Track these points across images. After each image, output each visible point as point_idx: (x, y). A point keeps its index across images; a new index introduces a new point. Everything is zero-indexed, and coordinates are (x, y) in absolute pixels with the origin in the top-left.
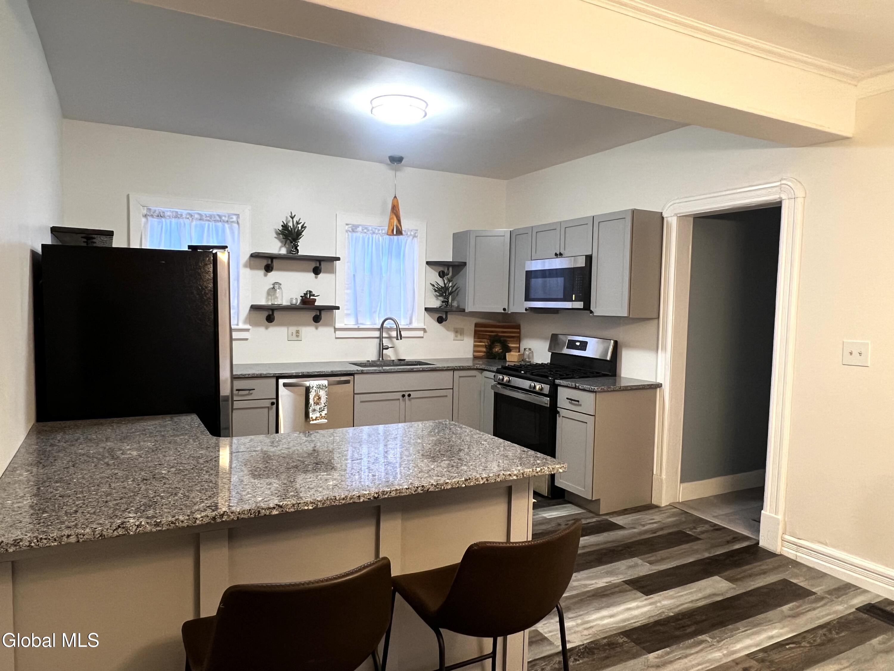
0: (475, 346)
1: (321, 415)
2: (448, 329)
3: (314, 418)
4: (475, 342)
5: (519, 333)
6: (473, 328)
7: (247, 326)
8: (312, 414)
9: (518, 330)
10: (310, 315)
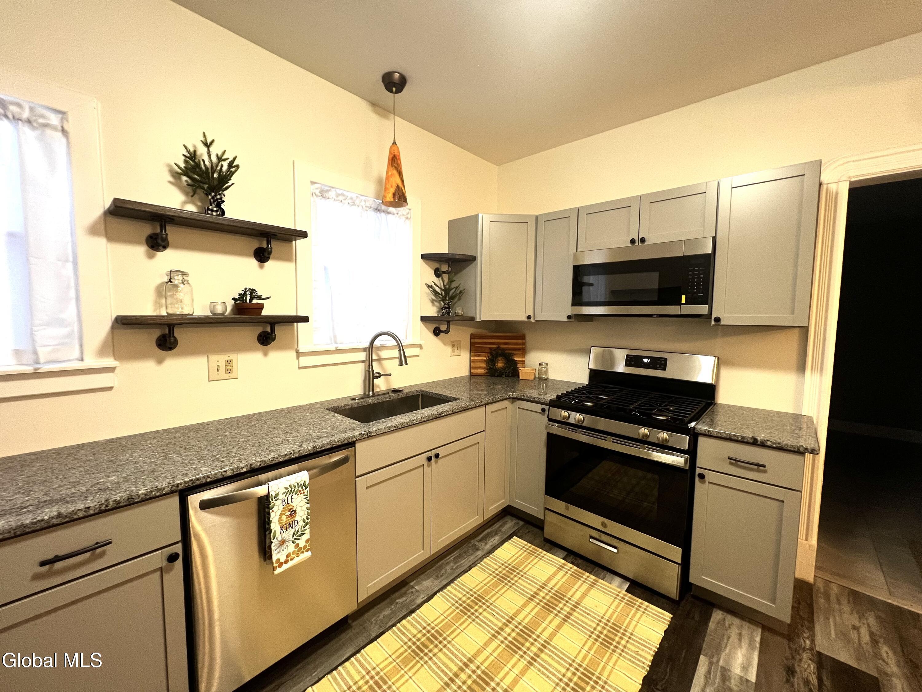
0: (471, 361)
1: (297, 546)
2: (445, 344)
3: (283, 559)
4: (471, 356)
5: (524, 344)
6: (467, 340)
7: (108, 362)
8: (279, 552)
9: (524, 341)
10: (251, 333)
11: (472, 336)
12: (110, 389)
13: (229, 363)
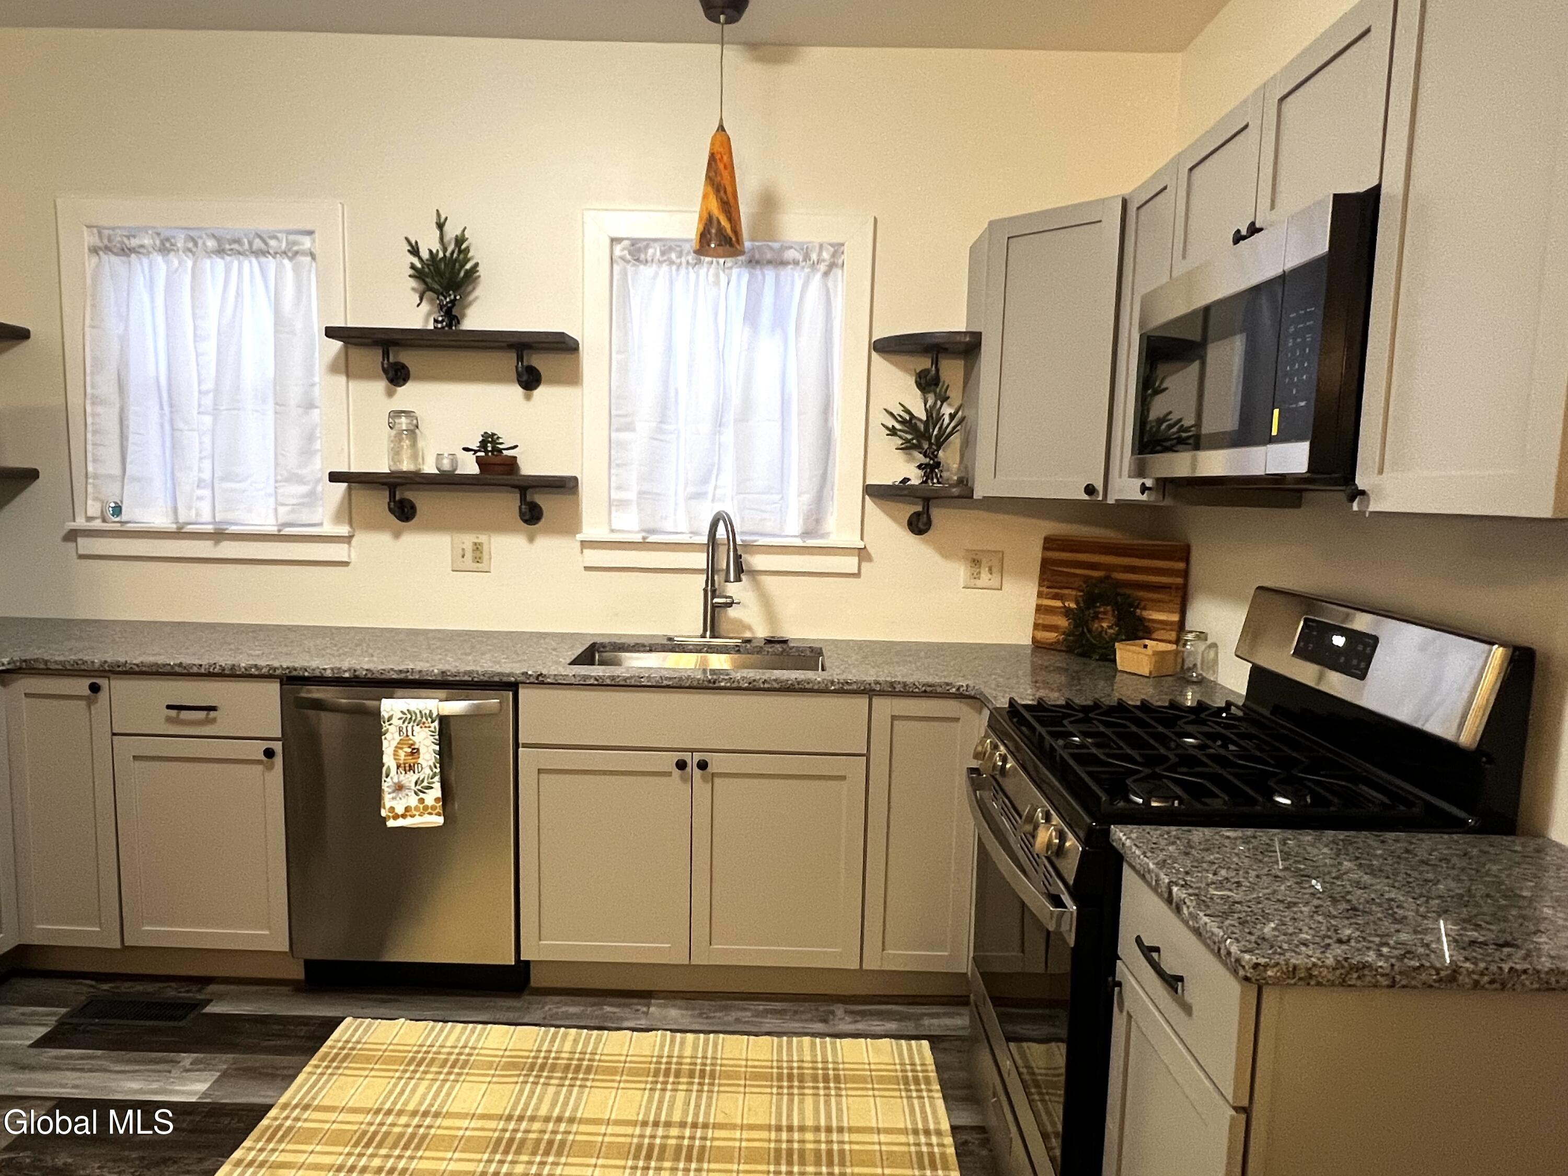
0: (1039, 609)
1: (422, 801)
2: (946, 554)
3: (400, 810)
4: (1040, 595)
5: (1186, 574)
6: (1036, 552)
7: (344, 530)
8: (394, 798)
9: (1181, 565)
10: (510, 503)
11: (1050, 543)
12: (345, 564)
13: (477, 547)
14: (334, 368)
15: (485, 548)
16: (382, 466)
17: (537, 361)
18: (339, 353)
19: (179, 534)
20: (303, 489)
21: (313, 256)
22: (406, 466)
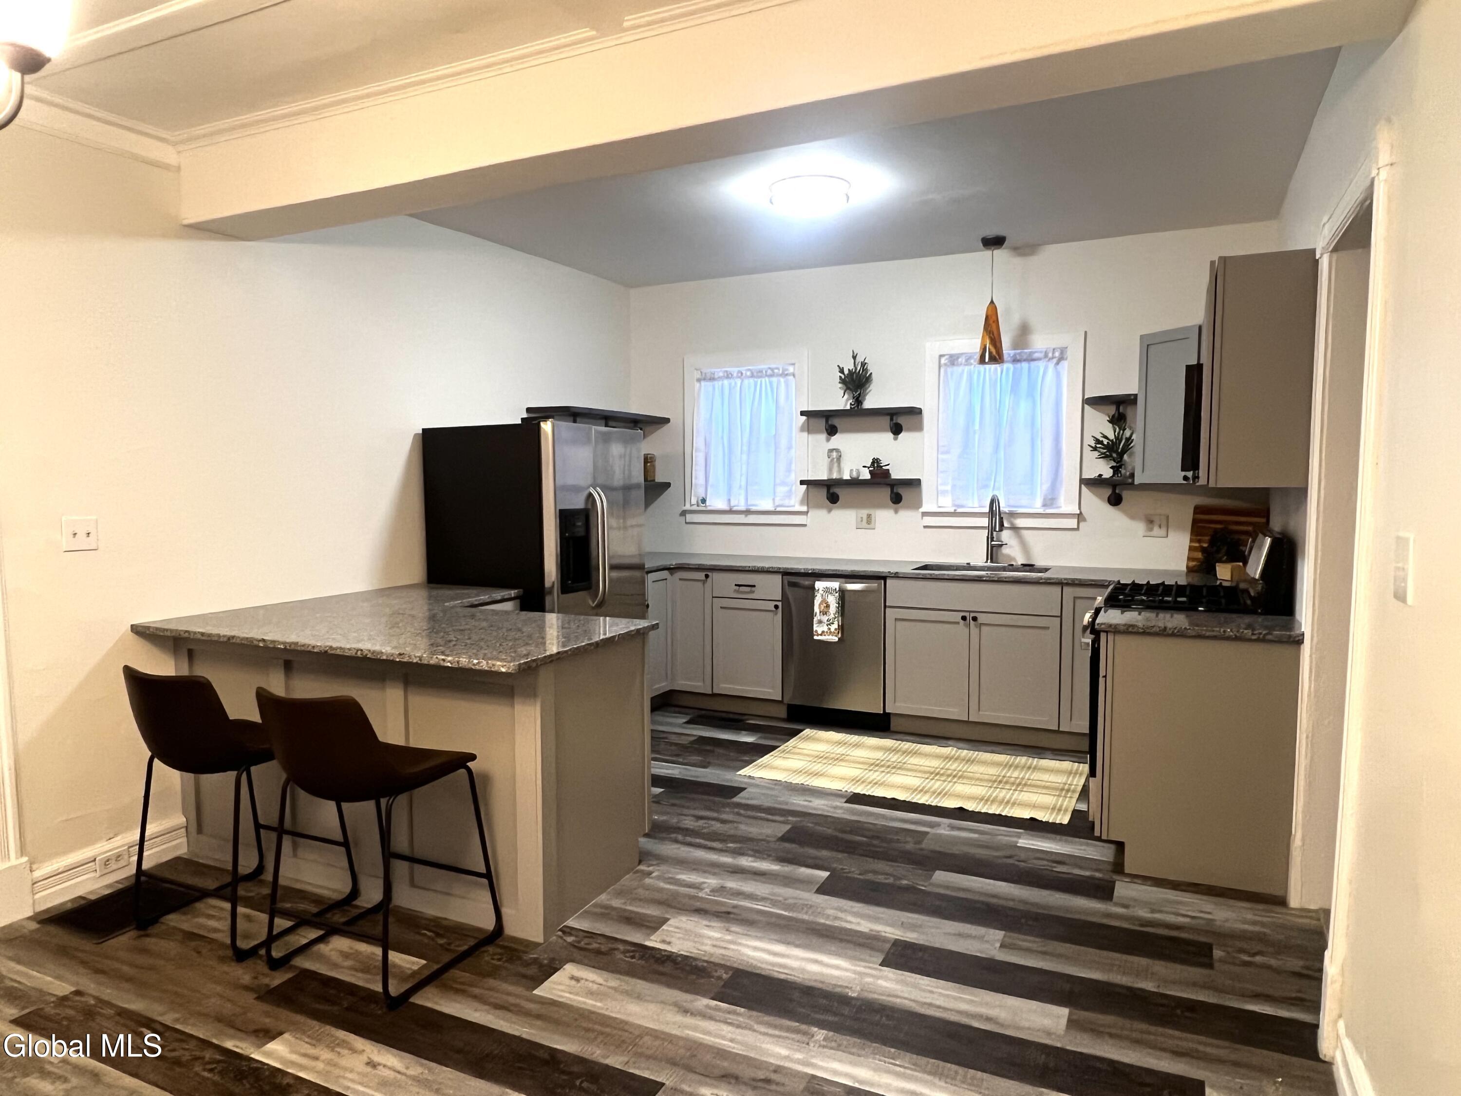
0: (1190, 549)
2: (1132, 517)
3: (820, 632)
4: (1191, 541)
6: (1188, 516)
7: (805, 508)
10: (886, 493)
11: (1198, 510)
12: (805, 525)
13: (869, 516)
14: (802, 430)
15: (873, 516)
16: (824, 477)
17: (901, 420)
18: (804, 423)
19: (731, 512)
20: (786, 489)
21: (794, 375)
22: (835, 476)
